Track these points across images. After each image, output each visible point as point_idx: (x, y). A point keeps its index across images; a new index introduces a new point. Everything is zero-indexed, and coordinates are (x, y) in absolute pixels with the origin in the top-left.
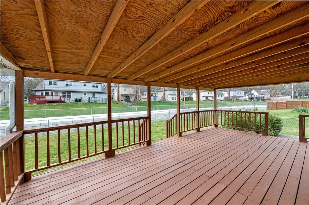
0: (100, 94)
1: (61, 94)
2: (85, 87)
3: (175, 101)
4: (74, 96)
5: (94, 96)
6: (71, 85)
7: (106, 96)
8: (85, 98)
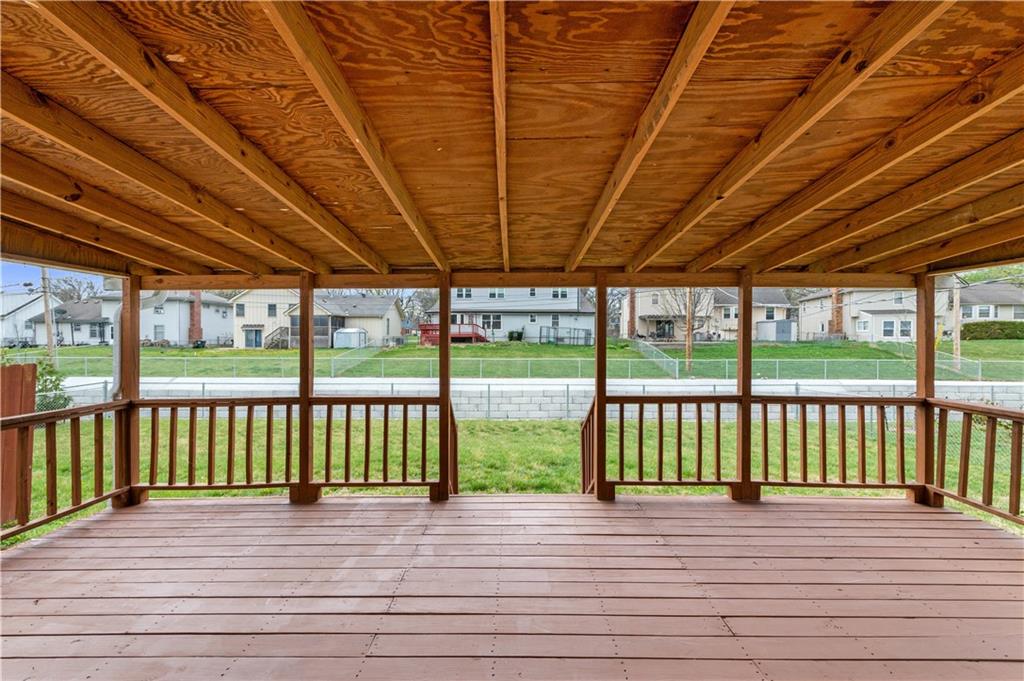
0: (572, 318)
1: (479, 321)
2: (532, 298)
3: (904, 340)
4: (509, 325)
5: (555, 324)
6: (501, 296)
7: (590, 324)
8: (534, 329)
